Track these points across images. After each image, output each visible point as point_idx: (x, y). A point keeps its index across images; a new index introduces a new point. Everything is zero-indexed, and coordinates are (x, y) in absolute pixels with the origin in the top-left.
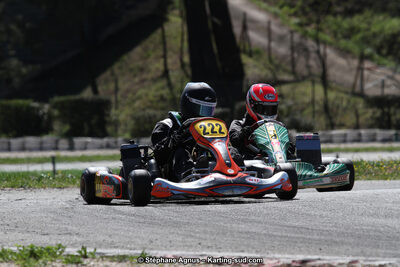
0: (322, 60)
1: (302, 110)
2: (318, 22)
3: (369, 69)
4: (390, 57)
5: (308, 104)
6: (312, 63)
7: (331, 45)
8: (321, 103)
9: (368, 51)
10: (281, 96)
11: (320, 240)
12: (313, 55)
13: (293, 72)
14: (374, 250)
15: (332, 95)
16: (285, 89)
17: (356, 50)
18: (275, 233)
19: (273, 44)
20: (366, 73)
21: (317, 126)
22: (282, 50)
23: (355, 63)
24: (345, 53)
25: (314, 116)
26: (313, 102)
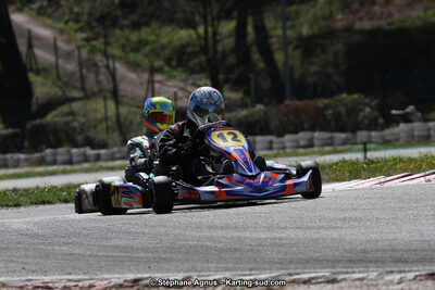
0: (113, 74)
1: (95, 126)
2: (106, 37)
3: (159, 82)
4: (180, 69)
5: (101, 121)
6: (102, 77)
7: (120, 59)
8: (114, 118)
9: (158, 63)
10: (72, 113)
11: (146, 258)
12: (103, 70)
13: (83, 89)
14: (205, 265)
15: (124, 110)
16: (76, 106)
17: (146, 63)
18: (100, 254)
19: (60, 61)
20: (157, 86)
21: (111, 142)
22: (71, 67)
23: (146, 76)
24: (135, 66)
25: (107, 132)
26: (106, 118)
